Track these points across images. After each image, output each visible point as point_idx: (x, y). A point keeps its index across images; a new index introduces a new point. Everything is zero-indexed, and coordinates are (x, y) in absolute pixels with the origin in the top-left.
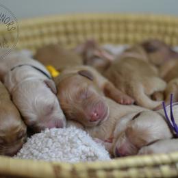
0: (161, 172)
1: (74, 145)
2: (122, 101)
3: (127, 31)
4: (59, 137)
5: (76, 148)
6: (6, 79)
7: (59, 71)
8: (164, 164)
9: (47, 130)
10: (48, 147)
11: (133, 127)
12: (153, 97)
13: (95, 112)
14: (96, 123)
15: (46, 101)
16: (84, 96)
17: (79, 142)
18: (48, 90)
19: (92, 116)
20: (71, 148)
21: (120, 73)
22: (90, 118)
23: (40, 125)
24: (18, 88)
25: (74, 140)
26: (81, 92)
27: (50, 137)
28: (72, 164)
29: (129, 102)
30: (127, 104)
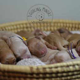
0: (70, 69)
1: (35, 63)
2: (53, 48)
3: (51, 26)
4: (29, 61)
5: (36, 64)
6: (7, 41)
7: (27, 38)
8: (71, 66)
9: (24, 59)
10: (25, 65)
11: (57, 56)
12: (64, 47)
13: (43, 51)
14: (44, 55)
15: (23, 48)
16: (38, 45)
17: (37, 62)
18: (24, 45)
19: (42, 52)
20: (34, 65)
21: (51, 38)
22: (41, 53)
23: (22, 57)
24: (12, 44)
25: (35, 62)
26: (37, 44)
27: (26, 61)
28: (37, 66)
29: (55, 48)
30: (55, 49)
